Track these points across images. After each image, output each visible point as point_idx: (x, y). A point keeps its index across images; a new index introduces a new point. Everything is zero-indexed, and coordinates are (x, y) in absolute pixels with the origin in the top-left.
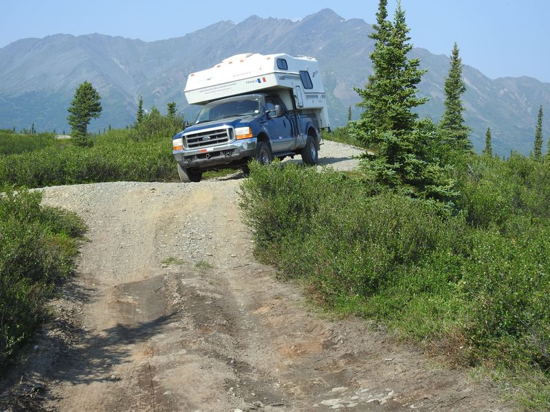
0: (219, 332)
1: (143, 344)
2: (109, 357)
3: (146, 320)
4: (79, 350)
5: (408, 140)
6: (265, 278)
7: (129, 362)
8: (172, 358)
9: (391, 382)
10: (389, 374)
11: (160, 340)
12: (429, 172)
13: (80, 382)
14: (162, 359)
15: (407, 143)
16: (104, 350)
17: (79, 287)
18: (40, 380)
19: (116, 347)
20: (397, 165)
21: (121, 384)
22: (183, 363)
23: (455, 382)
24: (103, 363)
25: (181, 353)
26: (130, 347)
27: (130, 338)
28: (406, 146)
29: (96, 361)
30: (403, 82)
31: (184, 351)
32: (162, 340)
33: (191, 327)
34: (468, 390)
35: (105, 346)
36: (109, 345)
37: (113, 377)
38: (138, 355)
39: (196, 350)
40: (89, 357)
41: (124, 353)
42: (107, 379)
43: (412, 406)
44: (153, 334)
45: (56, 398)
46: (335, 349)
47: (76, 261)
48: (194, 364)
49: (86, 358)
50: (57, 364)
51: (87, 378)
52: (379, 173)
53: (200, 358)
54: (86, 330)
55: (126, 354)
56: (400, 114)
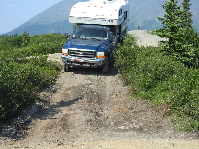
0: (95, 103)
1: (68, 107)
2: (55, 111)
3: (72, 99)
4: (46, 109)
5: (175, 36)
6: (119, 85)
7: (61, 113)
8: (75, 112)
9: (143, 121)
10: (144, 118)
11: (73, 106)
12: (183, 47)
13: (43, 119)
14: (72, 112)
15: (176, 37)
16: (54, 109)
17: (54, 88)
18: (29, 118)
19: (59, 108)
20: (171, 45)
21: (56, 120)
22: (78, 114)
23: (162, 121)
24: (53, 113)
25: (78, 110)
26: (63, 108)
27: (64, 105)
28: (175, 38)
29: (51, 112)
30: (175, 14)
31: (80, 110)
32: (74, 106)
33: (85, 102)
34: (164, 124)
35: (55, 108)
36: (56, 107)
37: (54, 118)
38: (65, 110)
39: (84, 109)
40: (49, 111)
41: (60, 110)
42: (52, 118)
43: (145, 129)
44: (72, 104)
45: (33, 124)
46: (132, 110)
47: (57, 79)
48: (81, 114)
49: (48, 112)
50: (37, 113)
51: (46, 118)
52: (165, 48)
53: (84, 112)
54: (51, 102)
55: (61, 110)
56: (173, 26)
